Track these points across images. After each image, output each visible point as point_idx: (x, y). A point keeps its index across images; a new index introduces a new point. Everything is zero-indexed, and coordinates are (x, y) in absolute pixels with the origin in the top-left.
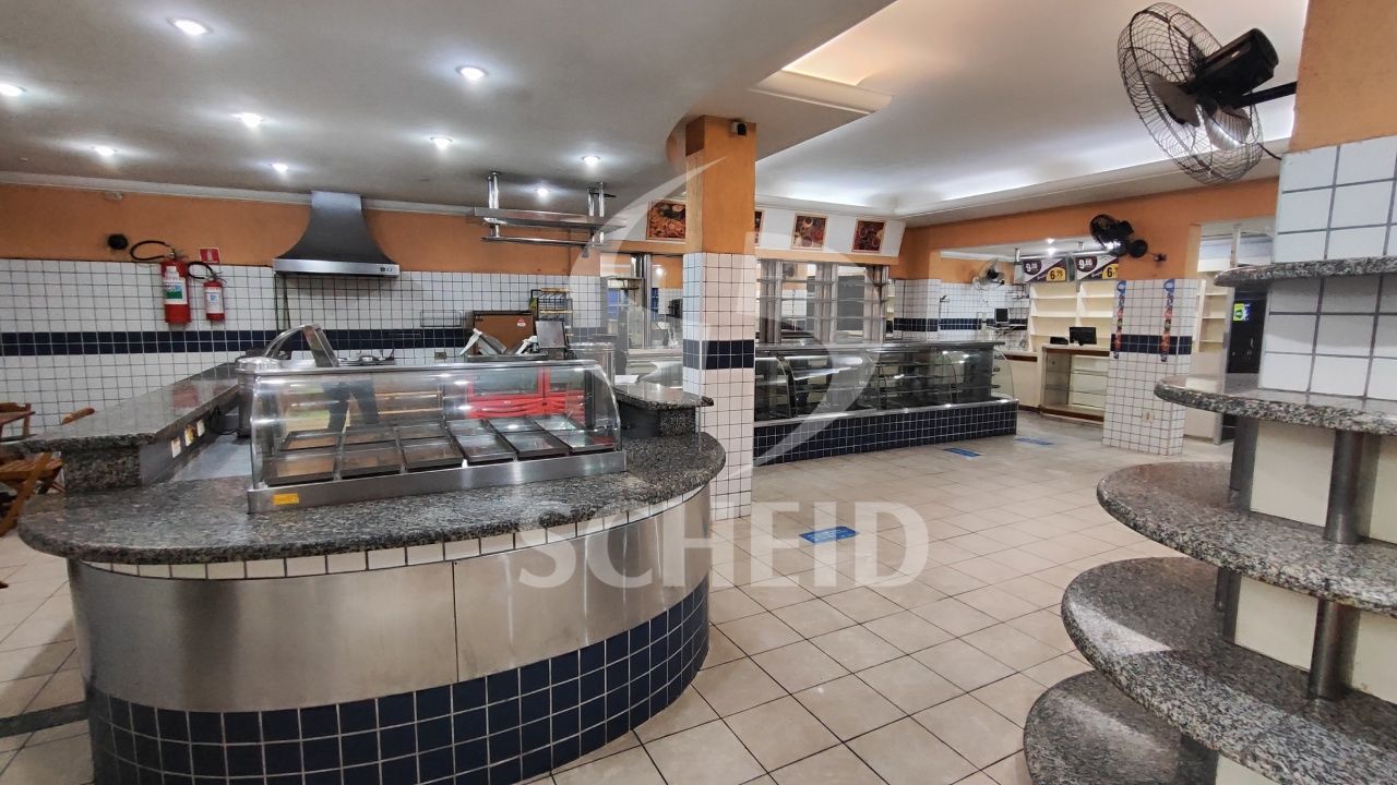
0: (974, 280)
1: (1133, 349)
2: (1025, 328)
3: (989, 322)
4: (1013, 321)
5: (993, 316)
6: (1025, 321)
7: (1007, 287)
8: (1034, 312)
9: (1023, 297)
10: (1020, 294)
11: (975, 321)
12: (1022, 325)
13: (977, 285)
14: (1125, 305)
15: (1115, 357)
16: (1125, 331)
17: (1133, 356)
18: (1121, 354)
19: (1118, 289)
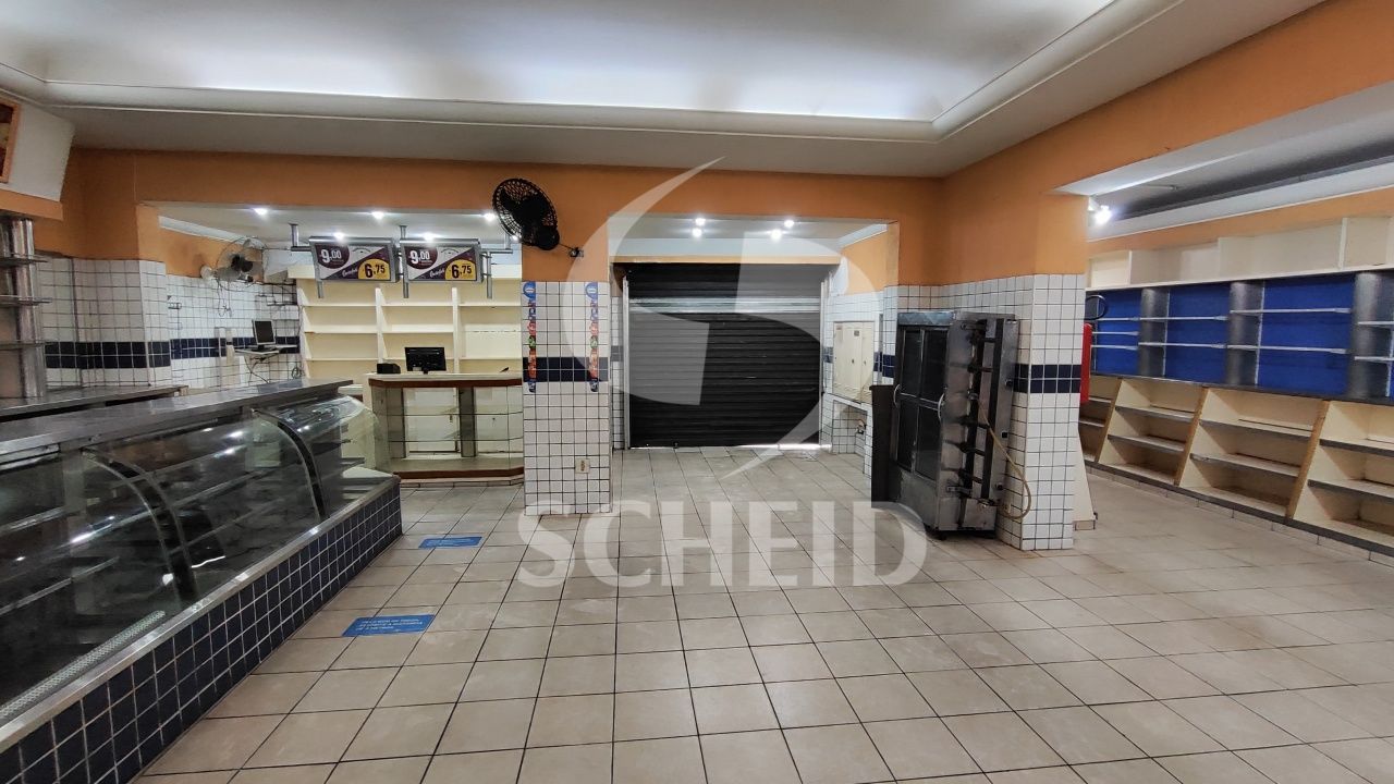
0: (205, 270)
1: (555, 378)
2: (297, 351)
3: (239, 343)
4: (281, 340)
5: (249, 334)
6: (296, 340)
7: (256, 288)
8: (307, 327)
9: (285, 304)
10: (279, 298)
11: (214, 342)
12: (292, 345)
13: (211, 280)
14: (537, 316)
15: (531, 390)
16: (541, 353)
17: (555, 386)
18: (539, 385)
19: (525, 293)
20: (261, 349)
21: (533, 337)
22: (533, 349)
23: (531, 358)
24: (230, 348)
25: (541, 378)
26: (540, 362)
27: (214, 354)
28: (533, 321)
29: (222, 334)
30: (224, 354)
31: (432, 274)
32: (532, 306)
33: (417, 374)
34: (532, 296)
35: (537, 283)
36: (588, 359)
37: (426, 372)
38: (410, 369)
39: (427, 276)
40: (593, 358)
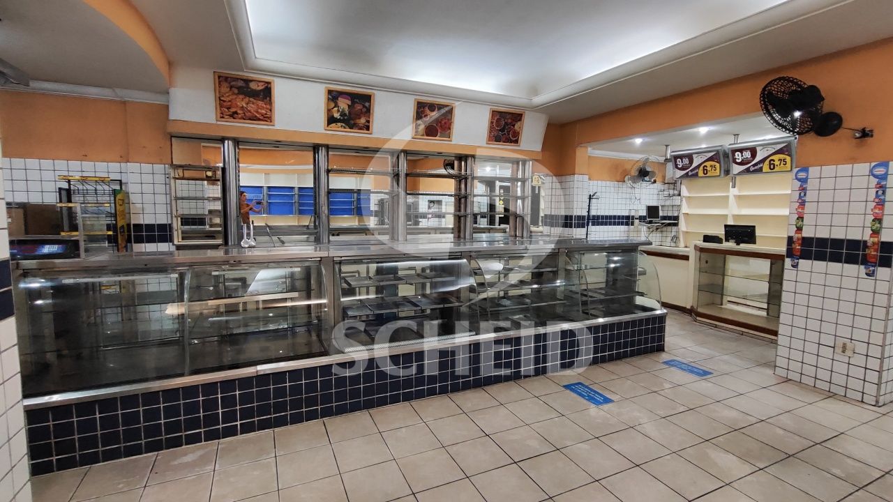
0: (626, 178)
1: (820, 256)
2: (676, 225)
3: (641, 218)
4: (664, 218)
5: (644, 213)
6: (676, 218)
7: (658, 185)
8: (685, 209)
9: (674, 195)
10: (671, 192)
11: (628, 217)
12: (673, 221)
13: (629, 183)
14: (807, 199)
15: (792, 266)
16: (807, 233)
17: (820, 265)
18: (803, 263)
19: (797, 179)
20: (650, 222)
21: (801, 218)
22: (799, 229)
23: (796, 236)
24: (637, 222)
25: (806, 255)
26: (806, 241)
27: (627, 224)
28: (802, 204)
29: (633, 214)
30: (632, 224)
31: (752, 169)
32: (803, 190)
33: (731, 245)
34: (804, 181)
35: (811, 169)
36: (865, 242)
37: (738, 244)
38: (727, 240)
39: (748, 171)
40: (870, 241)
